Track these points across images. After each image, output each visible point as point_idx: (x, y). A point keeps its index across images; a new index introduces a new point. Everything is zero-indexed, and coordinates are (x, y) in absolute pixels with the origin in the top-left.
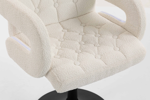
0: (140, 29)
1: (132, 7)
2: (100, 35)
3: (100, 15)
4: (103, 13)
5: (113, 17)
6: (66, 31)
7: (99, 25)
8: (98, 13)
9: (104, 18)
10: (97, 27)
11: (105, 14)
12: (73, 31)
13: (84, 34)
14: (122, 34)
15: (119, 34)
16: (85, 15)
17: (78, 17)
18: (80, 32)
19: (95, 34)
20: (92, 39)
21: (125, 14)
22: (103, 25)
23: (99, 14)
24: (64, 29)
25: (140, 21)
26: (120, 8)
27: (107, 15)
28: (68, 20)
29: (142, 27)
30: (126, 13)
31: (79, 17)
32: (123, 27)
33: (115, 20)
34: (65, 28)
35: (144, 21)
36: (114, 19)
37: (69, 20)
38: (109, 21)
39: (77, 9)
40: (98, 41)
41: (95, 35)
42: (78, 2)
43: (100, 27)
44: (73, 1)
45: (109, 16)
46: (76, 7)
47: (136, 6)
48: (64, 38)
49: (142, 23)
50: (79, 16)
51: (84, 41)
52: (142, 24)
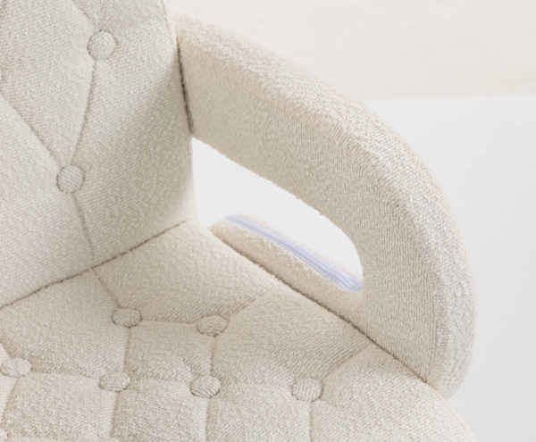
0: (445, 341)
1: (387, 218)
2: (217, 385)
3: (225, 241)
4: (241, 228)
5: (291, 254)
6: (24, 367)
7: (218, 314)
8: (212, 230)
9: (246, 261)
10: (205, 323)
11: (250, 233)
12: (63, 370)
13: (126, 381)
14: (342, 368)
15: (330, 371)
16: (136, 252)
17: (93, 267)
18: (103, 372)
19: (190, 377)
20: (173, 415)
21: (355, 251)
22: (237, 311)
23: (216, 234)
24: (12, 354)
25: (441, 297)
26: (321, 213)
27: (262, 243)
28: (35, 297)
29: (453, 329)
30: (356, 247)
31: (103, 268)
32: (349, 322)
33: (304, 272)
34: (19, 351)
35: (459, 294)
36: (299, 266)
37: (41, 294)
38: (272, 280)
39: (84, 222)
40: (202, 429)
41: (191, 386)
42: (85, 188)
43: (224, 323)
44: (57, 185)
45: (274, 248)
46: (82, 216)
47: (405, 214)
48: (9, 422)
49: (450, 308)
50: (101, 260)
51: (125, 433)
52: (449, 314)
